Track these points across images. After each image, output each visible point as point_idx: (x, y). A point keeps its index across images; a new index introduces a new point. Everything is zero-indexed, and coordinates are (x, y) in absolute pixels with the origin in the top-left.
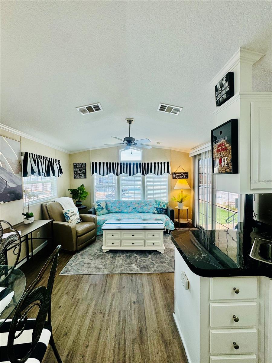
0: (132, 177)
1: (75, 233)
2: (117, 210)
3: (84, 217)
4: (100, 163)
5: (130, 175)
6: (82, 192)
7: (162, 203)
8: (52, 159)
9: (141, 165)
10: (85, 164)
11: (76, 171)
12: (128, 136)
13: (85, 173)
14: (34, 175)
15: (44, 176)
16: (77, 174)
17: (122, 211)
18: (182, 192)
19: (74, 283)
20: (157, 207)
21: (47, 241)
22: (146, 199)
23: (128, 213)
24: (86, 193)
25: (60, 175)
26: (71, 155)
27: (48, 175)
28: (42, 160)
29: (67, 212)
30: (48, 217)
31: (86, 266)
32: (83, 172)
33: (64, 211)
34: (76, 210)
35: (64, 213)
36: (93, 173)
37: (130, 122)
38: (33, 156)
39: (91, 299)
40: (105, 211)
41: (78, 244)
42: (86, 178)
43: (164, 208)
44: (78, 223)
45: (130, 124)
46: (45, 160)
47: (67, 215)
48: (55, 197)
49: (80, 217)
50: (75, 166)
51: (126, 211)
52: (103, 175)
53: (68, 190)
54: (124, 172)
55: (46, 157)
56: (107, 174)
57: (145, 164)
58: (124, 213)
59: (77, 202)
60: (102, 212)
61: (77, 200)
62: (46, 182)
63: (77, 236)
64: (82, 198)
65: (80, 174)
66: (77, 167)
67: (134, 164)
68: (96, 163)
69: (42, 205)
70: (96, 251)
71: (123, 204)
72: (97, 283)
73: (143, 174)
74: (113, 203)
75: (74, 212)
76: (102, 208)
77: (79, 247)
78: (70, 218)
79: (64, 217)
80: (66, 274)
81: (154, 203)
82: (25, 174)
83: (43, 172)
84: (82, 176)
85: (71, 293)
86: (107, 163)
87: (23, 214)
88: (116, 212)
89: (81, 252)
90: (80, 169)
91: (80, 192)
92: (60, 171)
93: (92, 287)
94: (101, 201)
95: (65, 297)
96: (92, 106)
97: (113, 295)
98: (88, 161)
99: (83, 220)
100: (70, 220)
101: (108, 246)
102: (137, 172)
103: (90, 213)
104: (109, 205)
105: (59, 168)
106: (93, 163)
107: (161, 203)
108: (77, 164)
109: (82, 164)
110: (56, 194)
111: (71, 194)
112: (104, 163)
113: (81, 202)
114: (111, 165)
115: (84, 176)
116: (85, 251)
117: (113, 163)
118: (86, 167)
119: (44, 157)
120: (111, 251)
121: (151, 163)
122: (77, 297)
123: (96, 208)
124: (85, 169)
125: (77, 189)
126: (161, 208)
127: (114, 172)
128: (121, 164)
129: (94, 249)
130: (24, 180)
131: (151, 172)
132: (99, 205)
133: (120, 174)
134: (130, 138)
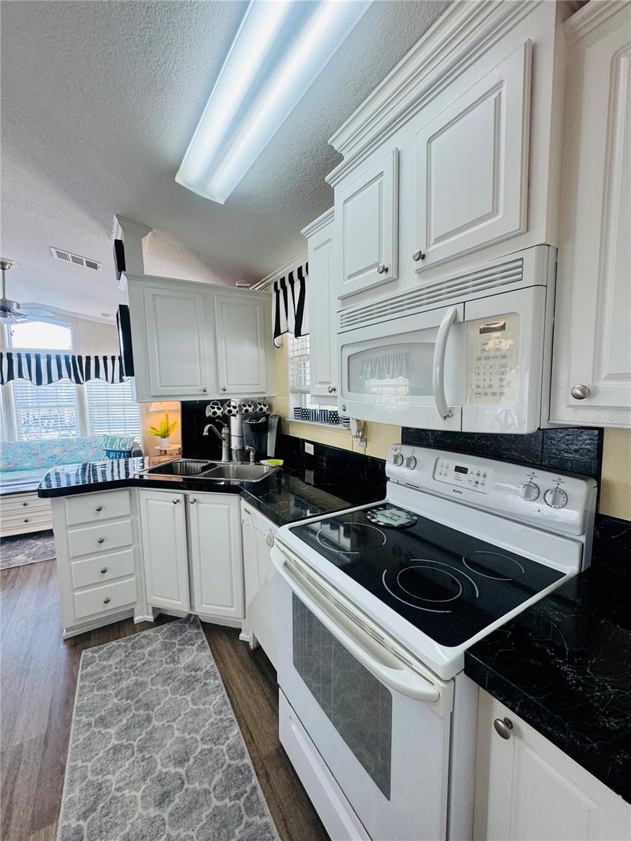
0: (45, 386)
5: (39, 382)
7: (121, 439)
9: (70, 361)
17: (17, 467)
18: (167, 416)
20: (110, 449)
22: (89, 434)
23: (34, 468)
43: (123, 449)
51: (27, 465)
54: (21, 375)
57: (80, 358)
58: (22, 470)
67: (49, 358)
71: (19, 451)
73: (78, 381)
81: (101, 442)
102: (60, 376)
107: (118, 440)
121: (97, 358)
126: (117, 449)
128: (9, 355)
131: (97, 375)
133: (8, 380)
134: (4, 300)
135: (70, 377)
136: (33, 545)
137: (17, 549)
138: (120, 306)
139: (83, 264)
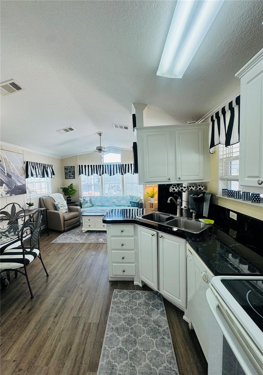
0: (112, 176)
1: (63, 218)
2: (99, 204)
3: (71, 208)
4: (85, 166)
5: (111, 175)
6: (71, 190)
7: (136, 197)
8: (46, 164)
9: (120, 166)
10: (74, 167)
11: (67, 173)
12: (100, 146)
13: (74, 174)
14: (33, 177)
15: (41, 177)
16: (68, 175)
18: (153, 188)
19: (59, 246)
20: (131, 201)
21: (44, 226)
22: (125, 195)
24: (75, 190)
25: (53, 176)
26: (62, 160)
27: (44, 176)
28: (38, 166)
29: (58, 204)
30: (44, 206)
31: (69, 239)
32: (72, 174)
33: (56, 203)
34: (65, 203)
35: (56, 204)
36: (80, 174)
37: (100, 134)
38: (32, 163)
39: (68, 253)
40: (89, 204)
41: (65, 226)
42: (75, 178)
43: (136, 202)
44: (66, 212)
45: (100, 136)
46: (41, 166)
47: (58, 206)
48: (50, 193)
49: (68, 208)
50: (66, 169)
51: (106, 205)
52: (89, 175)
53: (61, 188)
54: (106, 173)
55: (41, 164)
56: (92, 174)
57: (123, 165)
58: (105, 206)
59: (67, 197)
60: (86, 205)
61: (68, 196)
62: (43, 182)
63: (64, 221)
64: (72, 195)
65: (70, 175)
66: (67, 170)
67: (114, 166)
68: (82, 166)
69: (40, 199)
70: (78, 232)
71: (104, 199)
72: (74, 247)
73: (122, 174)
74: (96, 198)
75: (63, 204)
76: (87, 202)
77: (66, 228)
78: (60, 208)
79: (56, 208)
80: (56, 242)
81: (129, 198)
82: (27, 176)
83: (39, 174)
84: (71, 177)
85: (57, 251)
86: (91, 166)
87: (27, 204)
88: (98, 206)
89: (68, 232)
90: (69, 171)
91: (69, 189)
92: (53, 173)
93: (70, 248)
94: (86, 197)
95: (53, 252)
96: (67, 129)
97: (82, 252)
98: (76, 164)
99: (70, 210)
100: (60, 210)
101: (86, 228)
102: (117, 172)
103: (77, 205)
104: (93, 200)
105: (51, 171)
106: (79, 166)
107: (134, 198)
108: (68, 167)
109: (71, 167)
110: (50, 191)
111: (63, 191)
112: (88, 166)
113: (70, 197)
114: (95, 167)
115: (73, 177)
116: (70, 231)
117: (96, 166)
118: (74, 169)
119: (40, 163)
120: (88, 231)
121: (128, 164)
122: (60, 252)
123: (81, 202)
124: (74, 171)
125: (68, 187)
126: (134, 201)
127: (97, 173)
128: (103, 165)
129: (77, 230)
130: (26, 181)
131: (128, 172)
132: (84, 200)
133: (102, 174)
134: (100, 147)
135: (120, 173)
136: (105, 236)
137: (100, 236)
138: (133, 143)
139: (123, 128)
